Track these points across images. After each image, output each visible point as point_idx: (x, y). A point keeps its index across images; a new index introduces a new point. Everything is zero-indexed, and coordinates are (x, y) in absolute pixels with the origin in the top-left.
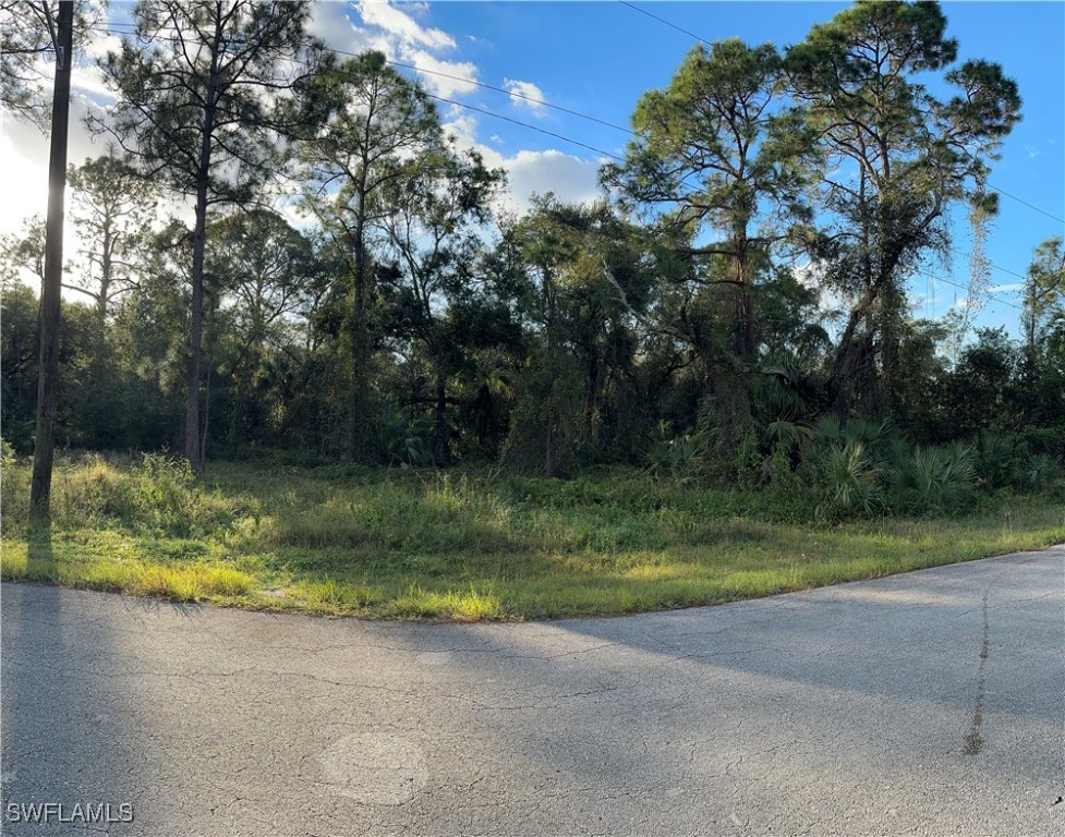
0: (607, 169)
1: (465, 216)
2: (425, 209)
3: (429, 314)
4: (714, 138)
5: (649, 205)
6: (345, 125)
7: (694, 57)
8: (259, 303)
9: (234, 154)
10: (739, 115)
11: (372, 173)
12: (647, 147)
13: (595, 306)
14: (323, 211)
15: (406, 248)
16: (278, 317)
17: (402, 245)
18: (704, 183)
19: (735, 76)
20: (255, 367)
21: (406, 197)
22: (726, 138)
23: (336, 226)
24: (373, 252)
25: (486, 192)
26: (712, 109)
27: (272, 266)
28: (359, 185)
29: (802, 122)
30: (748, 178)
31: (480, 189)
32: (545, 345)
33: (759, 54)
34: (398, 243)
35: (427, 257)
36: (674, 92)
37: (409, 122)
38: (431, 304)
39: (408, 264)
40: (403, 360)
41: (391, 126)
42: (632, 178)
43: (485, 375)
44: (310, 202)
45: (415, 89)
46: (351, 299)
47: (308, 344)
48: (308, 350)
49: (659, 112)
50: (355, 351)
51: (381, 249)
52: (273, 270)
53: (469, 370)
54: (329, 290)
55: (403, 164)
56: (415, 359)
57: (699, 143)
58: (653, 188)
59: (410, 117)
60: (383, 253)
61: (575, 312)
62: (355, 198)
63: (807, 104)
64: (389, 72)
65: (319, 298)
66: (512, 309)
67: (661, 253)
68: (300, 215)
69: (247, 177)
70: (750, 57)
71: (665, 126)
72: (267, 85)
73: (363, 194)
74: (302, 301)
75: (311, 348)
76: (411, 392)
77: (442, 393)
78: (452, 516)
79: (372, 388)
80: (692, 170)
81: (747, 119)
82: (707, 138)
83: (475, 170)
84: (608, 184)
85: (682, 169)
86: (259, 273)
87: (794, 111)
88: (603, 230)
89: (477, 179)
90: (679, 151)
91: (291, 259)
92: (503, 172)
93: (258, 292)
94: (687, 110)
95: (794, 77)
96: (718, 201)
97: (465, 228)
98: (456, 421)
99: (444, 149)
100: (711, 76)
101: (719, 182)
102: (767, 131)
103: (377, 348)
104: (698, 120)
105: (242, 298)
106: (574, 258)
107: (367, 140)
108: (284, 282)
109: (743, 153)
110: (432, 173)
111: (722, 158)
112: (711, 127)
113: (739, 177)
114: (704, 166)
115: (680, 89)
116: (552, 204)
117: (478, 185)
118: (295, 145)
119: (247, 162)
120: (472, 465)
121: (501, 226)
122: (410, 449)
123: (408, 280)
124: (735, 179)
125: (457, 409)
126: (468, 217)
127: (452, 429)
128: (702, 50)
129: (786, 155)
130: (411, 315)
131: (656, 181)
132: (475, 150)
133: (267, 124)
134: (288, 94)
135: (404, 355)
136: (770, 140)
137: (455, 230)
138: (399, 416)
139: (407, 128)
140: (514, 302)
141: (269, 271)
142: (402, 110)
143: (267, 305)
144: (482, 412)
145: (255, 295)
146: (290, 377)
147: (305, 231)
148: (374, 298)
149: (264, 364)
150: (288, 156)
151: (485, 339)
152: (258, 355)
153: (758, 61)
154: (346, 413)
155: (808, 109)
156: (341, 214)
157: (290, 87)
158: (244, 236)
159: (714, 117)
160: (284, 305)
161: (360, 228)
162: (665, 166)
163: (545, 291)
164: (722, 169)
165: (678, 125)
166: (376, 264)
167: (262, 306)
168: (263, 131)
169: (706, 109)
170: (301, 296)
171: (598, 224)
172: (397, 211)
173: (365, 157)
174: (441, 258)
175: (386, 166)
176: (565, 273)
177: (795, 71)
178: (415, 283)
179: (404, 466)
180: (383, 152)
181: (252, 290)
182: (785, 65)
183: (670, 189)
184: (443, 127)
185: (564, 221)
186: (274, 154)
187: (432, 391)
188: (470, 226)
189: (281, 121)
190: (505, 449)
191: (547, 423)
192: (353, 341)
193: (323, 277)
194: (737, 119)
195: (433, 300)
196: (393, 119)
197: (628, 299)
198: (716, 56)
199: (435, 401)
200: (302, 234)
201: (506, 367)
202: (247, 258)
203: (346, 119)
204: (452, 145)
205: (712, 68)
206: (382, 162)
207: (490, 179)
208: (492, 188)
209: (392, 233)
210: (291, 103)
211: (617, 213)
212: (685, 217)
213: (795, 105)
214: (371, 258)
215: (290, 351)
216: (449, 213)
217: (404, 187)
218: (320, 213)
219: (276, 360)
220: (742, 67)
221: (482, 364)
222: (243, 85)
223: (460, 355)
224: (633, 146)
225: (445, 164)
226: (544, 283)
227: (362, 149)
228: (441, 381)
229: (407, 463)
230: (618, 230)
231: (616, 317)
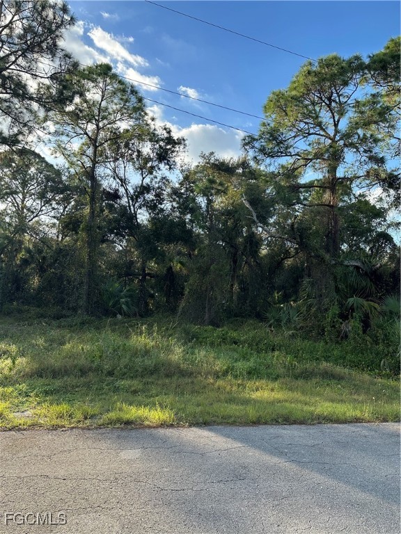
0: (247, 138)
1: (160, 165)
2: (135, 159)
3: (137, 221)
4: (317, 117)
5: (273, 160)
6: (85, 105)
7: (305, 68)
8: (23, 208)
9: (6, 114)
10: (334, 101)
11: (102, 134)
12: (272, 125)
13: (237, 221)
14: (69, 156)
15: (124, 182)
16: (37, 218)
17: (121, 180)
18: (310, 145)
19: (333, 78)
20: (18, 251)
21: (123, 151)
22: (325, 116)
23: (78, 165)
24: (103, 182)
25: (173, 152)
26: (316, 99)
27: (33, 185)
28: (93, 141)
29: (379, 102)
30: (339, 140)
31: (170, 149)
32: (206, 242)
33: (350, 63)
34: (118, 178)
35: (136, 188)
36: (291, 90)
37: (126, 107)
38: (138, 216)
39: (124, 191)
40: (121, 248)
41: (115, 108)
42: (263, 144)
43: (171, 260)
44: (60, 148)
45: (130, 88)
46: (87, 210)
47: (58, 237)
48: (57, 241)
49: (281, 103)
50: (89, 244)
51: (107, 181)
52: (33, 187)
53: (161, 257)
54: (73, 203)
55: (122, 131)
56: (128, 248)
57: (306, 121)
58: (276, 149)
59: (127, 104)
60: (108, 184)
61: (225, 224)
62: (91, 148)
63: (383, 90)
64: (114, 76)
65: (66, 207)
66: (187, 220)
67: (279, 189)
68: (54, 156)
69: (16, 130)
70: (344, 65)
71: (285, 111)
72: (32, 74)
73: (96, 147)
74: (53, 209)
75: (60, 239)
76: (125, 270)
77: (144, 270)
78: (147, 352)
79: (100, 266)
80: (301, 137)
81: (340, 103)
82: (312, 117)
83: (167, 138)
84: (247, 147)
85: (295, 137)
86: (23, 189)
87: (373, 96)
88: (244, 174)
89: (168, 144)
90: (294, 126)
91: (48, 181)
92: (184, 140)
93: (23, 201)
94: (299, 101)
95: (374, 73)
96: (318, 156)
97: (160, 172)
98: (153, 288)
99: (147, 125)
100: (316, 79)
101: (319, 144)
102: (354, 110)
103: (103, 241)
104: (306, 106)
105: (10, 204)
106: (225, 192)
107: (99, 116)
108: (42, 196)
109: (336, 125)
110: (140, 138)
111: (322, 129)
112: (315, 110)
113: (333, 140)
114: (309, 134)
115: (295, 89)
116: (213, 159)
117: (168, 147)
118: (51, 113)
119: (16, 120)
120: (161, 316)
121: (182, 171)
122: (123, 306)
123: (124, 201)
124: (330, 141)
125: (153, 281)
126: (162, 166)
127: (150, 293)
128: (310, 64)
129: (366, 124)
130: (126, 222)
131: (278, 144)
132: (167, 126)
133: (31, 98)
134: (47, 82)
135: (121, 246)
136: (355, 115)
137: (154, 173)
138: (117, 285)
139: (125, 111)
140: (188, 216)
141: (31, 188)
142: (122, 99)
143: (29, 210)
144: (168, 283)
145: (20, 203)
146: (44, 258)
147: (57, 165)
148: (102, 211)
149: (25, 248)
150: (45, 120)
151: (170, 239)
152: (21, 242)
153: (350, 66)
154: (82, 283)
155: (384, 93)
156: (81, 158)
157: (48, 78)
158: (14, 164)
159: (317, 104)
160: (41, 211)
161: (93, 168)
162: (284, 135)
163: (207, 211)
164: (322, 136)
165: (293, 111)
166: (104, 190)
167: (25, 210)
168: (28, 102)
169: (312, 99)
170: (53, 206)
171: (240, 171)
172: (118, 159)
173: (97, 125)
174: (144, 189)
175: (111, 132)
176: (220, 200)
177: (375, 70)
178: (129, 202)
179: (119, 317)
180: (109, 124)
181: (19, 200)
182: (368, 67)
183: (287, 149)
184: (147, 111)
185: (220, 169)
186: (36, 116)
187: (138, 269)
188: (163, 170)
189: (41, 98)
190: (181, 306)
191: (206, 291)
192: (88, 237)
193: (69, 195)
194: (333, 104)
195: (139, 214)
196: (116, 104)
197: (257, 217)
198: (320, 67)
199: (140, 275)
200: (55, 167)
201: (184, 255)
202: (16, 179)
203: (86, 101)
204: (153, 123)
205: (316, 74)
206: (109, 129)
207: (176, 143)
208: (177, 149)
209: (115, 172)
210: (48, 88)
211: (252, 163)
212: (296, 166)
213: (374, 91)
214: (101, 185)
215: (45, 240)
216: (151, 163)
217: (122, 145)
218: (67, 157)
219: (34, 246)
220: (338, 72)
221: (169, 253)
222: (15, 72)
223: (156, 248)
224: (264, 124)
225: (148, 134)
226: (207, 207)
227: (96, 120)
228: (144, 263)
229: (121, 314)
230: (253, 174)
231: (249, 227)
